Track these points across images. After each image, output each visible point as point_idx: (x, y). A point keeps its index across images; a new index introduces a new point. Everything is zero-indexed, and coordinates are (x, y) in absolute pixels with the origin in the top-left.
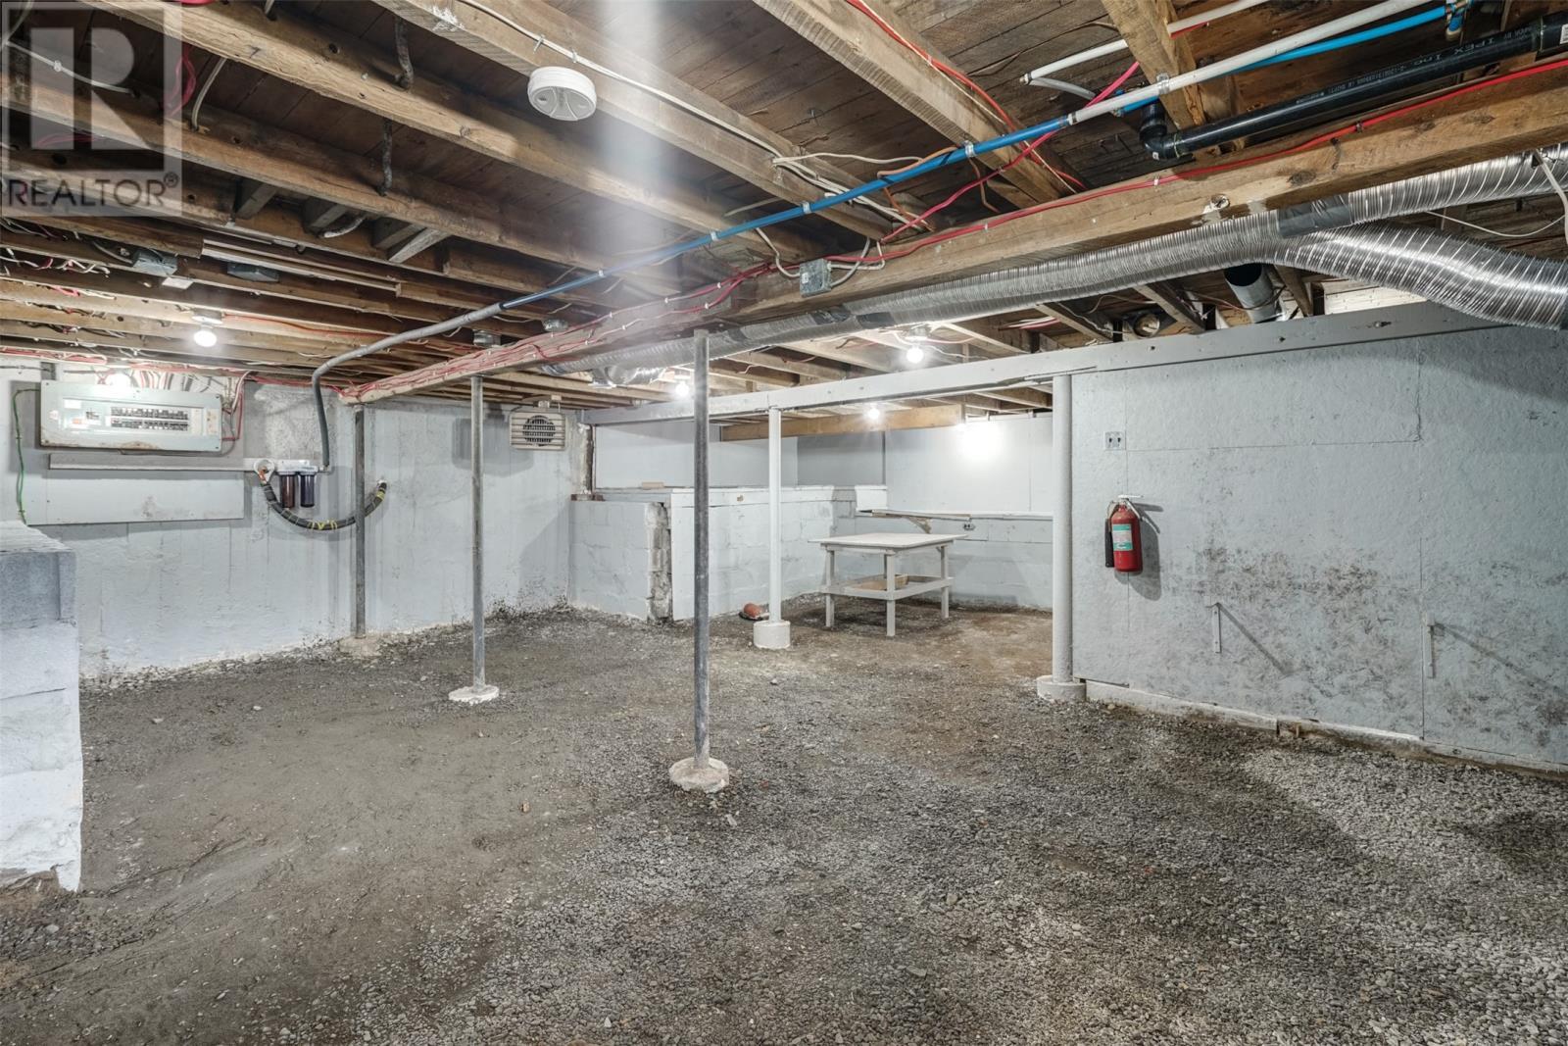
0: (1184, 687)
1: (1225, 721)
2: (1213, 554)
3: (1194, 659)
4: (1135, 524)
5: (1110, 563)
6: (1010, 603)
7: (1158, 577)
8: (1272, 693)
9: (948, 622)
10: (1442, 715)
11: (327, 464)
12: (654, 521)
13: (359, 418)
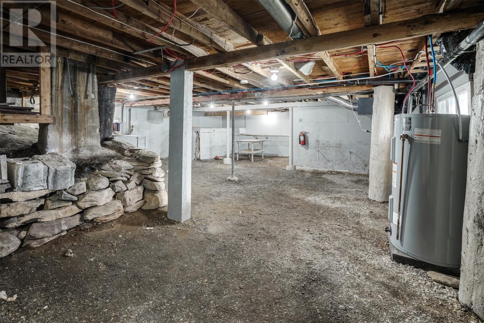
0: (313, 166)
1: (320, 171)
2: (318, 141)
3: (314, 160)
4: (304, 136)
5: (300, 143)
6: (277, 155)
7: (308, 146)
8: (327, 166)
9: (264, 159)
10: (352, 167)
11: (122, 121)
12: (195, 136)
13: (130, 110)
